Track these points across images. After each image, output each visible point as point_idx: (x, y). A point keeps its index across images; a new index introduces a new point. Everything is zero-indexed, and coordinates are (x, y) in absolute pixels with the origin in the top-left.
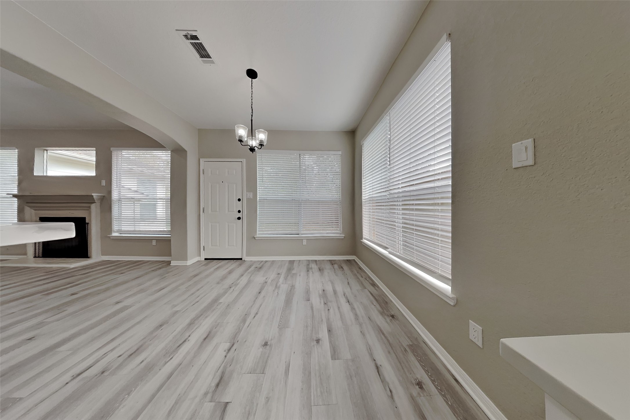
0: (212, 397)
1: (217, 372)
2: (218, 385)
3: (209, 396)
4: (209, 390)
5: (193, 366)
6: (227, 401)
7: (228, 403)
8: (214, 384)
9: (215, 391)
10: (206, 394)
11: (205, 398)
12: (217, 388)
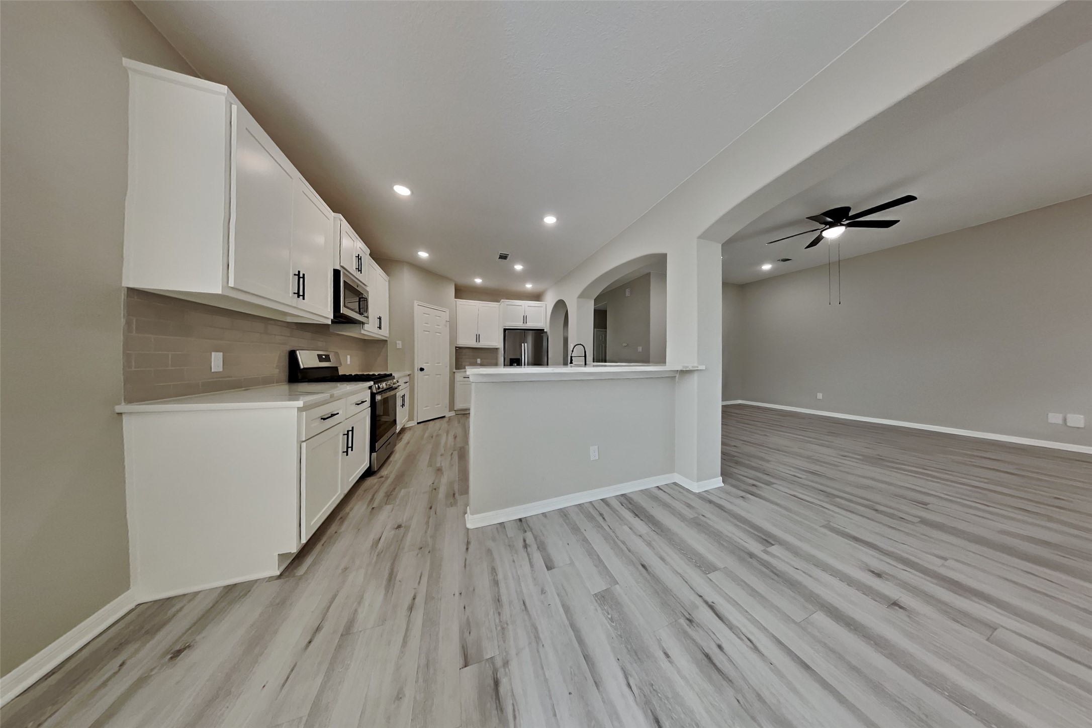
0: (493, 664)
1: (513, 705)
2: (497, 683)
3: (499, 662)
4: (505, 671)
5: (570, 693)
6: (466, 668)
7: (466, 666)
8: (504, 681)
9: (495, 671)
10: (506, 663)
11: (503, 658)
12: (494, 679)
